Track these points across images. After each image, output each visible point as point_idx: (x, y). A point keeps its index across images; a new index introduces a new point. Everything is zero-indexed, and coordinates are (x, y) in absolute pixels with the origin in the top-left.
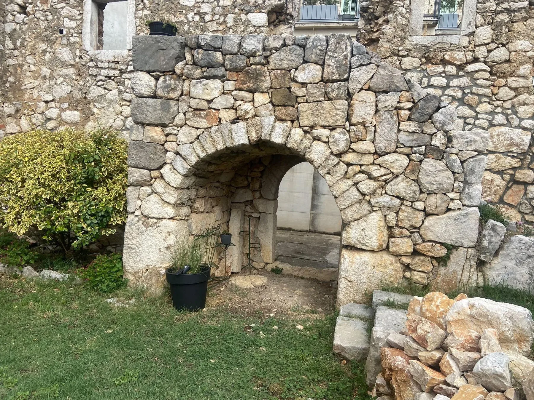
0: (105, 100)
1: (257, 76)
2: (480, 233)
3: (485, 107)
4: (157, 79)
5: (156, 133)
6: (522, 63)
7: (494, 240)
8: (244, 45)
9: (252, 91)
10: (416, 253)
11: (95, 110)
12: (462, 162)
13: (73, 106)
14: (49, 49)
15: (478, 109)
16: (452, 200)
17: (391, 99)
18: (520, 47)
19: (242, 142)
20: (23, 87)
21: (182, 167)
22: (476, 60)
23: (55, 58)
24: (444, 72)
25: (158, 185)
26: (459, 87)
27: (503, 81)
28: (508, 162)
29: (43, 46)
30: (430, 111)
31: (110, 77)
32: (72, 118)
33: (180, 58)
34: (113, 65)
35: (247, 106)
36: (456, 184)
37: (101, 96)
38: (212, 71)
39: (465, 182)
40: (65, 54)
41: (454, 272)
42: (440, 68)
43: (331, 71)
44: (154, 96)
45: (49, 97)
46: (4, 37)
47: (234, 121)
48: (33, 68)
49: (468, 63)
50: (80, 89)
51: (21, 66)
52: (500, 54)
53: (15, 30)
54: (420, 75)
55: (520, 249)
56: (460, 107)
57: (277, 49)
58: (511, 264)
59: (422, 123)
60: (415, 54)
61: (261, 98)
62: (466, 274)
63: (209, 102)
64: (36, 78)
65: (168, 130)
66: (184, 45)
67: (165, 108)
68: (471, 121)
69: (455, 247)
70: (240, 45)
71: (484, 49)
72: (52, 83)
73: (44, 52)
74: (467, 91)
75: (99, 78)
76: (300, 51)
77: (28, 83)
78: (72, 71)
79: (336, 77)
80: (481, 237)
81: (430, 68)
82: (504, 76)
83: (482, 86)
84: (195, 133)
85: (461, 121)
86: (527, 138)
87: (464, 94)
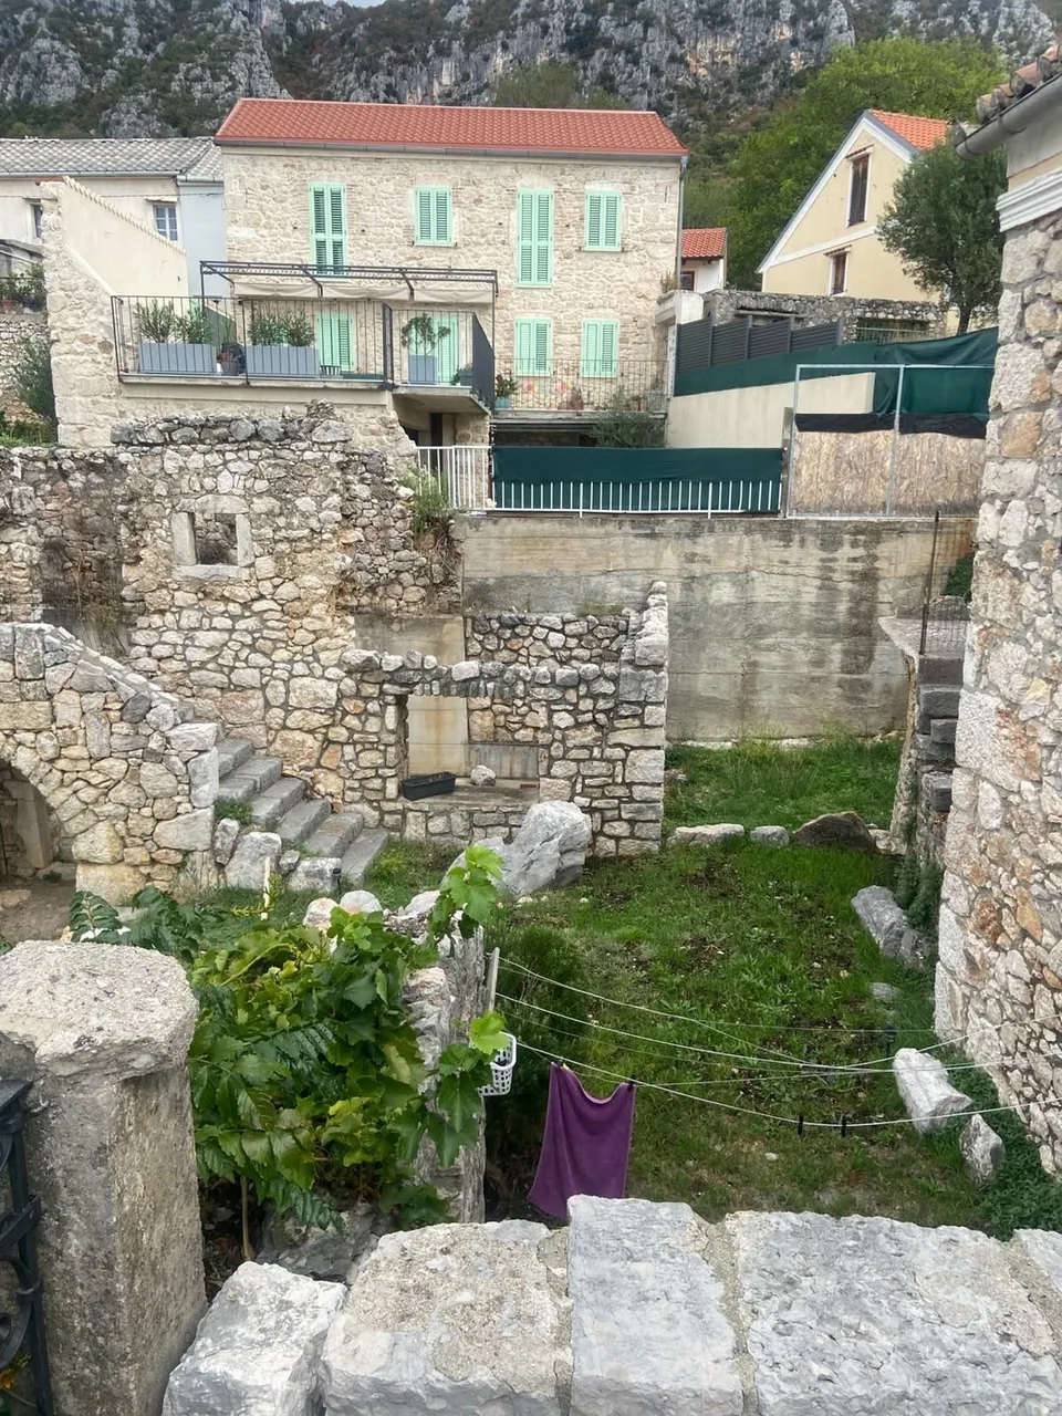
3: (281, 654)
6: (314, 603)
12: (185, 764)
15: (273, 658)
18: (309, 584)
22: (262, 597)
24: (226, 611)
26: (246, 630)
27: (297, 623)
28: (317, 720)
42: (221, 607)
49: (253, 600)
52: (287, 590)
54: (198, 614)
56: (253, 655)
60: (188, 588)
71: (268, 584)
74: (256, 635)
81: (209, 606)
82: (298, 617)
83: (274, 629)
85: (256, 672)
86: (333, 692)
87: (254, 639)
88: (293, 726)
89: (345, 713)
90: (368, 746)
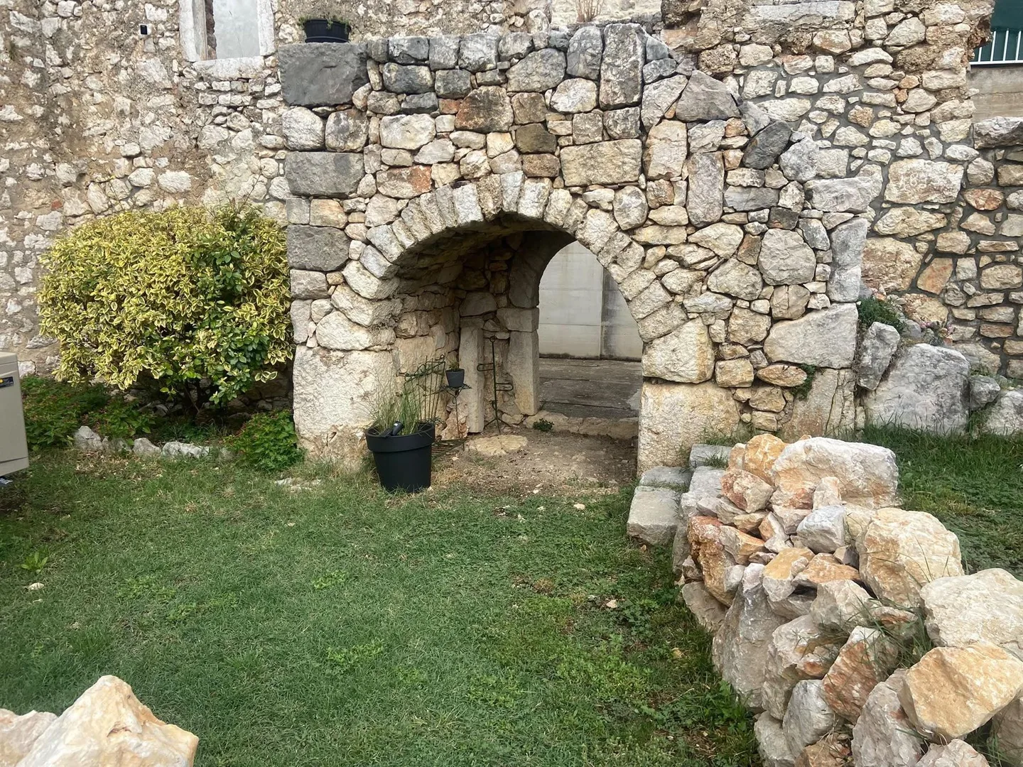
0: (232, 149)
1: (489, 105)
2: (859, 345)
3: (884, 127)
4: (324, 117)
5: (330, 211)
6: (947, 46)
7: (880, 354)
8: (466, 53)
9: (484, 131)
10: (758, 382)
11: (215, 168)
12: (829, 232)
13: (178, 162)
14: (124, 63)
15: (872, 132)
16: (813, 294)
17: (710, 134)
18: (943, 17)
19: (471, 218)
20: (86, 134)
21: (378, 265)
22: (867, 43)
23: (135, 79)
24: (813, 68)
25: (341, 297)
26: (839, 93)
27: (914, 79)
28: (925, 220)
29: (114, 57)
30: (776, 149)
31: (235, 108)
32: (177, 185)
33: (361, 79)
34: (238, 85)
35: (477, 158)
36: (820, 269)
37: (224, 143)
38: (415, 100)
39: (834, 264)
40: (153, 70)
41: (819, 409)
42: (806, 62)
43: (612, 90)
44: (323, 148)
45: (133, 149)
46: (43, 45)
47: (457, 184)
48: (99, 97)
49: (854, 50)
50: (187, 132)
51: (77, 95)
52: (909, 30)
53: (60, 30)
54: (772, 76)
55: (923, 365)
56: (843, 129)
57: (520, 57)
58: (908, 391)
59: (762, 170)
60: (763, 39)
61: (499, 143)
62: (837, 410)
63: (414, 152)
64: (107, 116)
65: (349, 204)
66: (365, 58)
67: (342, 167)
68: (860, 152)
69: (820, 369)
70: (458, 53)
71: (881, 23)
72: (137, 123)
73: (117, 67)
74: (852, 100)
75: (216, 110)
76: (558, 58)
77: (94, 125)
78: (169, 99)
79: (620, 100)
80: (859, 350)
81: (789, 62)
82: (917, 69)
83: (878, 90)
84: (394, 207)
85: (844, 154)
86: (956, 178)
87: (849, 106)
88: (886, 231)
89: (970, 210)
90: (999, 258)
